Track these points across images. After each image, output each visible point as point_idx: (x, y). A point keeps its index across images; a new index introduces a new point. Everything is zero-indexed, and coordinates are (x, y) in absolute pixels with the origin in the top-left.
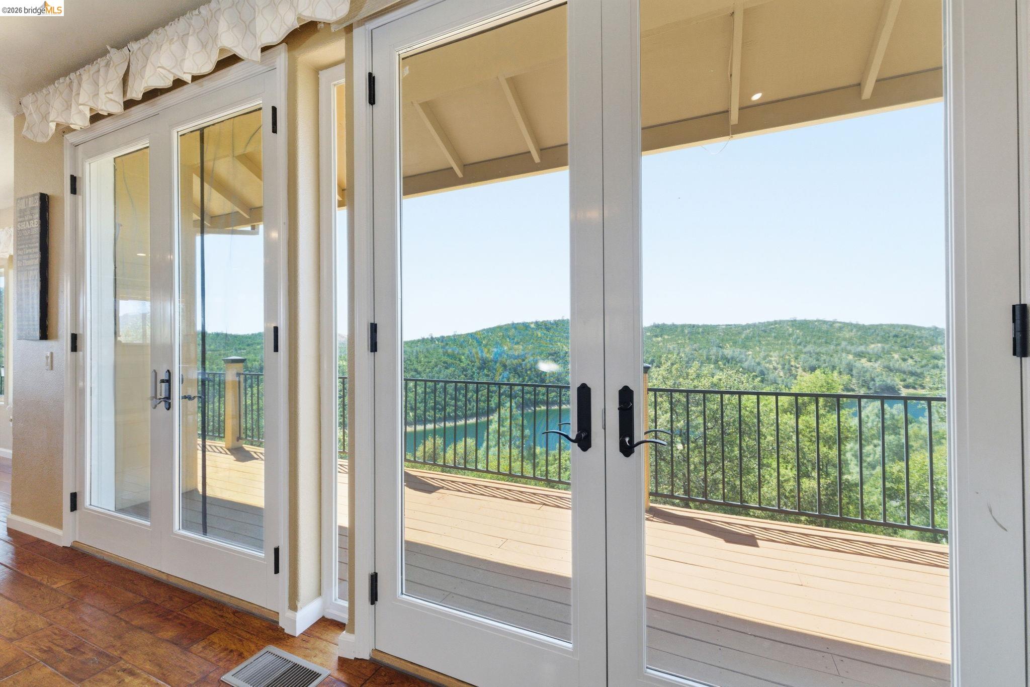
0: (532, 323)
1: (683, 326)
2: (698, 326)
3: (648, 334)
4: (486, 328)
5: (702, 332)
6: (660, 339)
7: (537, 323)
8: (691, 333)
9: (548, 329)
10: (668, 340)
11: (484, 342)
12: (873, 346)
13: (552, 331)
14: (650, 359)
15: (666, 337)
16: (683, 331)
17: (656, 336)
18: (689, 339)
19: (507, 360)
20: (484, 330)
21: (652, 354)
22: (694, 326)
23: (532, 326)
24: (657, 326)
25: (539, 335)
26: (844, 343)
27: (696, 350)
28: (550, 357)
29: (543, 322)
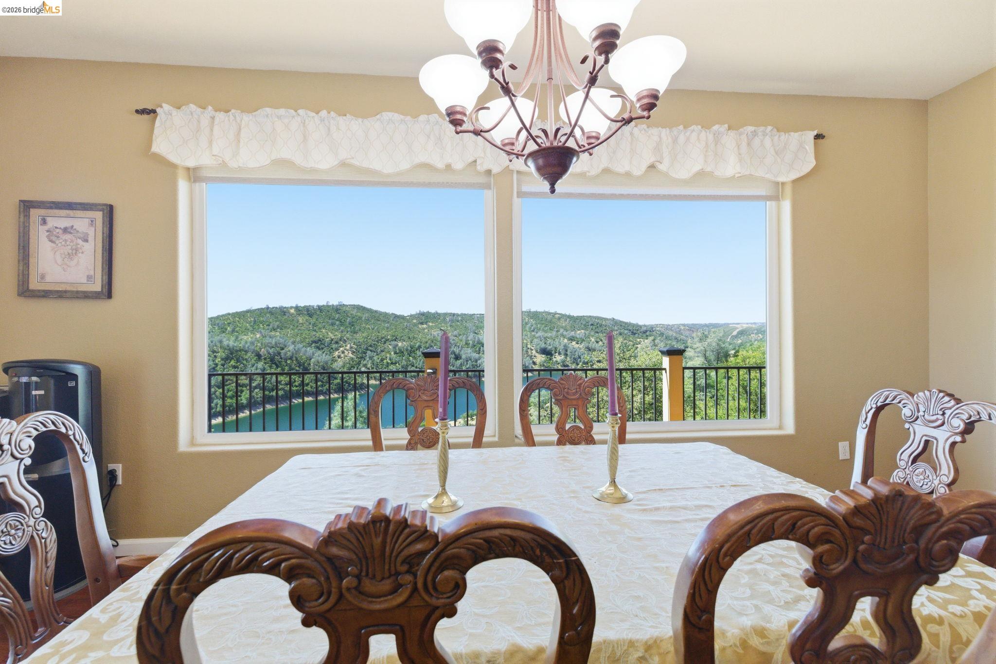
0: (291, 308)
1: (446, 314)
2: (458, 315)
3: (415, 321)
4: (231, 312)
5: (461, 320)
6: (425, 326)
7: (297, 308)
8: (452, 321)
9: (311, 316)
10: (432, 328)
11: (229, 329)
12: (579, 332)
13: (315, 316)
14: (417, 345)
15: (431, 324)
16: (445, 319)
17: (422, 323)
18: (450, 326)
19: (261, 349)
20: (229, 314)
21: (419, 340)
22: (454, 315)
23: (292, 311)
24: (423, 314)
25: (301, 321)
26: (562, 330)
27: (456, 336)
28: (313, 345)
29: (305, 307)
